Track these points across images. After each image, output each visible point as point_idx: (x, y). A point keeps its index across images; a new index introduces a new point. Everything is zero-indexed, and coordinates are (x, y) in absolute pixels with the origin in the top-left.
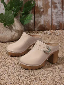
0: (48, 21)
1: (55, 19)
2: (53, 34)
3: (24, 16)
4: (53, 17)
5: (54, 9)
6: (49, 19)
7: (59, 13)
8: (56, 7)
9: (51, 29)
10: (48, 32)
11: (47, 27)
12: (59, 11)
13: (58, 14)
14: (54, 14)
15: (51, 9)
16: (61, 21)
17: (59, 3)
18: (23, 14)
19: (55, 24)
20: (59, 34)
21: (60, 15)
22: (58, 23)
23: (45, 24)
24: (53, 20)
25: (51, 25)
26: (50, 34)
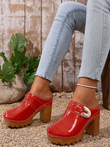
0: (57, 81)
1: (66, 79)
2: (63, 97)
3: (29, 74)
4: (63, 76)
5: (65, 67)
6: (59, 79)
7: (71, 71)
8: (67, 65)
9: (61, 91)
10: (58, 94)
11: (57, 89)
12: (71, 69)
13: (69, 73)
14: (64, 73)
15: (61, 66)
16: (73, 82)
17: (70, 60)
18: (27, 72)
19: (66, 84)
20: (70, 97)
21: (72, 74)
22: (70, 84)
23: (54, 85)
24: (64, 80)
25: (61, 86)
26: (60, 97)
